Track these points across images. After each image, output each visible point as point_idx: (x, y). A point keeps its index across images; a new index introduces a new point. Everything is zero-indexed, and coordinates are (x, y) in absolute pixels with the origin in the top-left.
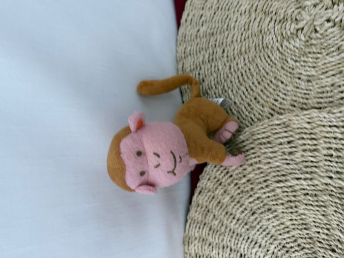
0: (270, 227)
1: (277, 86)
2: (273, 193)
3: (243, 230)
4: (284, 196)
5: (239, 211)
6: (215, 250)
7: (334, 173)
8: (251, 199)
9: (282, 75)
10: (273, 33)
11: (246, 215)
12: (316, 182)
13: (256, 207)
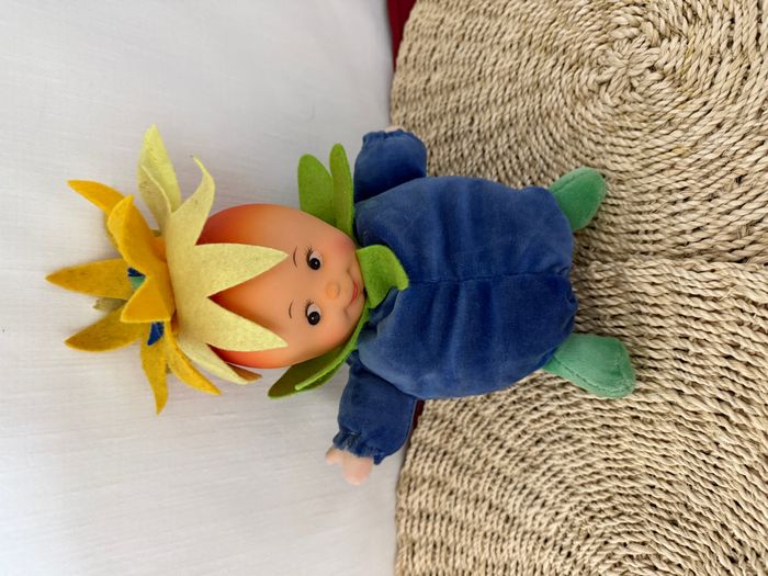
0: (566, 470)
2: (576, 410)
3: (517, 471)
4: (596, 417)
7: (687, 385)
8: (536, 415)
10: (558, 88)
11: (524, 443)
12: (653, 398)
13: (542, 431)
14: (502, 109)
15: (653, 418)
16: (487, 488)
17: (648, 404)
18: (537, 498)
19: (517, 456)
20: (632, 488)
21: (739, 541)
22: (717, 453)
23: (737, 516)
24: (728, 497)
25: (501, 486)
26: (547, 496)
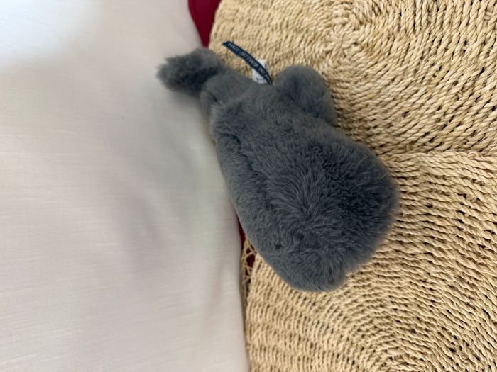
0: (342, 306)
3: (311, 312)
7: (405, 237)
15: (387, 262)
16: (295, 326)
17: (383, 253)
18: (328, 328)
19: (310, 302)
20: (384, 312)
21: (455, 337)
22: (430, 280)
23: (451, 320)
24: (443, 308)
25: (304, 324)
26: (333, 326)
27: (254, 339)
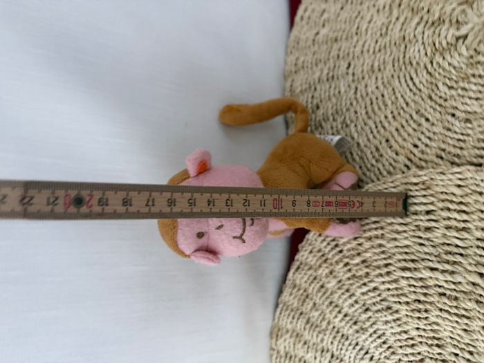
0: (388, 333)
1: (420, 125)
2: (395, 286)
3: (351, 331)
4: (410, 292)
5: (347, 303)
6: (312, 352)
8: (365, 289)
9: (428, 108)
10: (420, 42)
11: (356, 311)
12: (458, 279)
13: (370, 302)
14: (373, 57)
15: (454, 294)
16: (330, 342)
17: (454, 283)
18: (367, 353)
19: (351, 320)
20: (440, 354)
25: (339, 342)
26: (374, 353)
27: (280, 345)
